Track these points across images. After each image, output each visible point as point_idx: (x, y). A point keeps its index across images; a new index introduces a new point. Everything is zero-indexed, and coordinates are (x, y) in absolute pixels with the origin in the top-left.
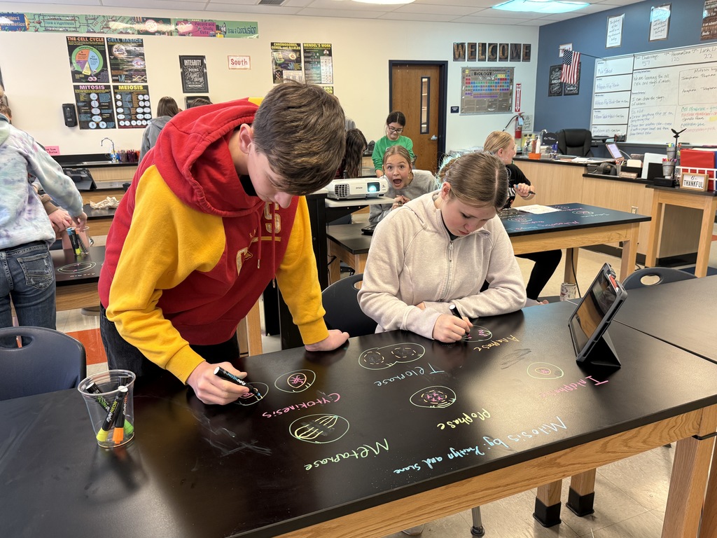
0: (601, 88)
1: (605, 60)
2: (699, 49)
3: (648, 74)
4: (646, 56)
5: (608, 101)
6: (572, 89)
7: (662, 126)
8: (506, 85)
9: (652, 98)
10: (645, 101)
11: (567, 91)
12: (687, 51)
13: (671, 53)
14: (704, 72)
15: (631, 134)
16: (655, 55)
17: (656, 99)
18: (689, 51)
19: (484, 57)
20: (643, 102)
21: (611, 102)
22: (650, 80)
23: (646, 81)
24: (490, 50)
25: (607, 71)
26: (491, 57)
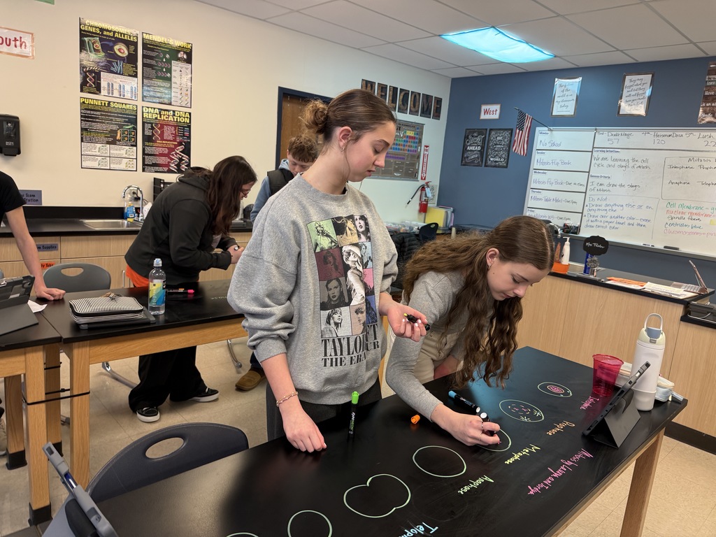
0: (543, 163)
1: (551, 130)
2: (697, 134)
3: (615, 155)
4: (614, 133)
5: (552, 181)
6: (497, 160)
7: (635, 222)
8: (415, 145)
9: (621, 185)
10: (611, 188)
11: (489, 163)
12: (677, 133)
13: (653, 133)
14: (703, 163)
15: (587, 226)
16: (627, 133)
17: (627, 187)
18: (681, 133)
19: (394, 105)
20: (607, 188)
21: (557, 183)
22: (619, 163)
23: (613, 163)
24: (401, 97)
25: (553, 144)
26: (402, 107)
